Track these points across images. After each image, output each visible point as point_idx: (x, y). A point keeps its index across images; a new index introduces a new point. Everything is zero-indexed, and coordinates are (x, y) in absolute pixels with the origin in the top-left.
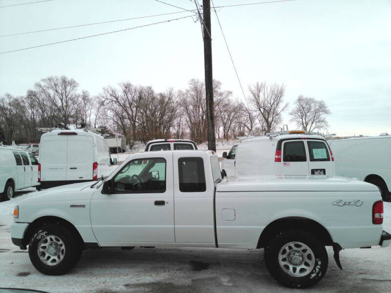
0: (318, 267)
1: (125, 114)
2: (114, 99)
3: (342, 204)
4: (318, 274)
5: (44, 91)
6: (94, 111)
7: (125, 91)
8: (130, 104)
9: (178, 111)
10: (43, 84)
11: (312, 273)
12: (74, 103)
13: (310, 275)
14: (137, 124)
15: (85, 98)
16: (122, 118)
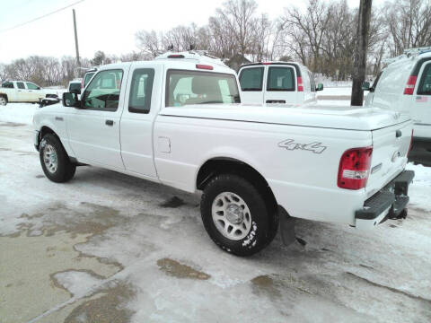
0: (253, 232)
1: (307, 39)
2: (296, 21)
3: (292, 147)
4: (252, 242)
5: (224, 17)
6: (272, 37)
7: (310, 10)
8: (315, 26)
9: (380, 31)
10: (223, 8)
11: (246, 239)
12: (253, 29)
13: (242, 241)
14: (320, 52)
15: (264, 22)
16: (302, 44)
